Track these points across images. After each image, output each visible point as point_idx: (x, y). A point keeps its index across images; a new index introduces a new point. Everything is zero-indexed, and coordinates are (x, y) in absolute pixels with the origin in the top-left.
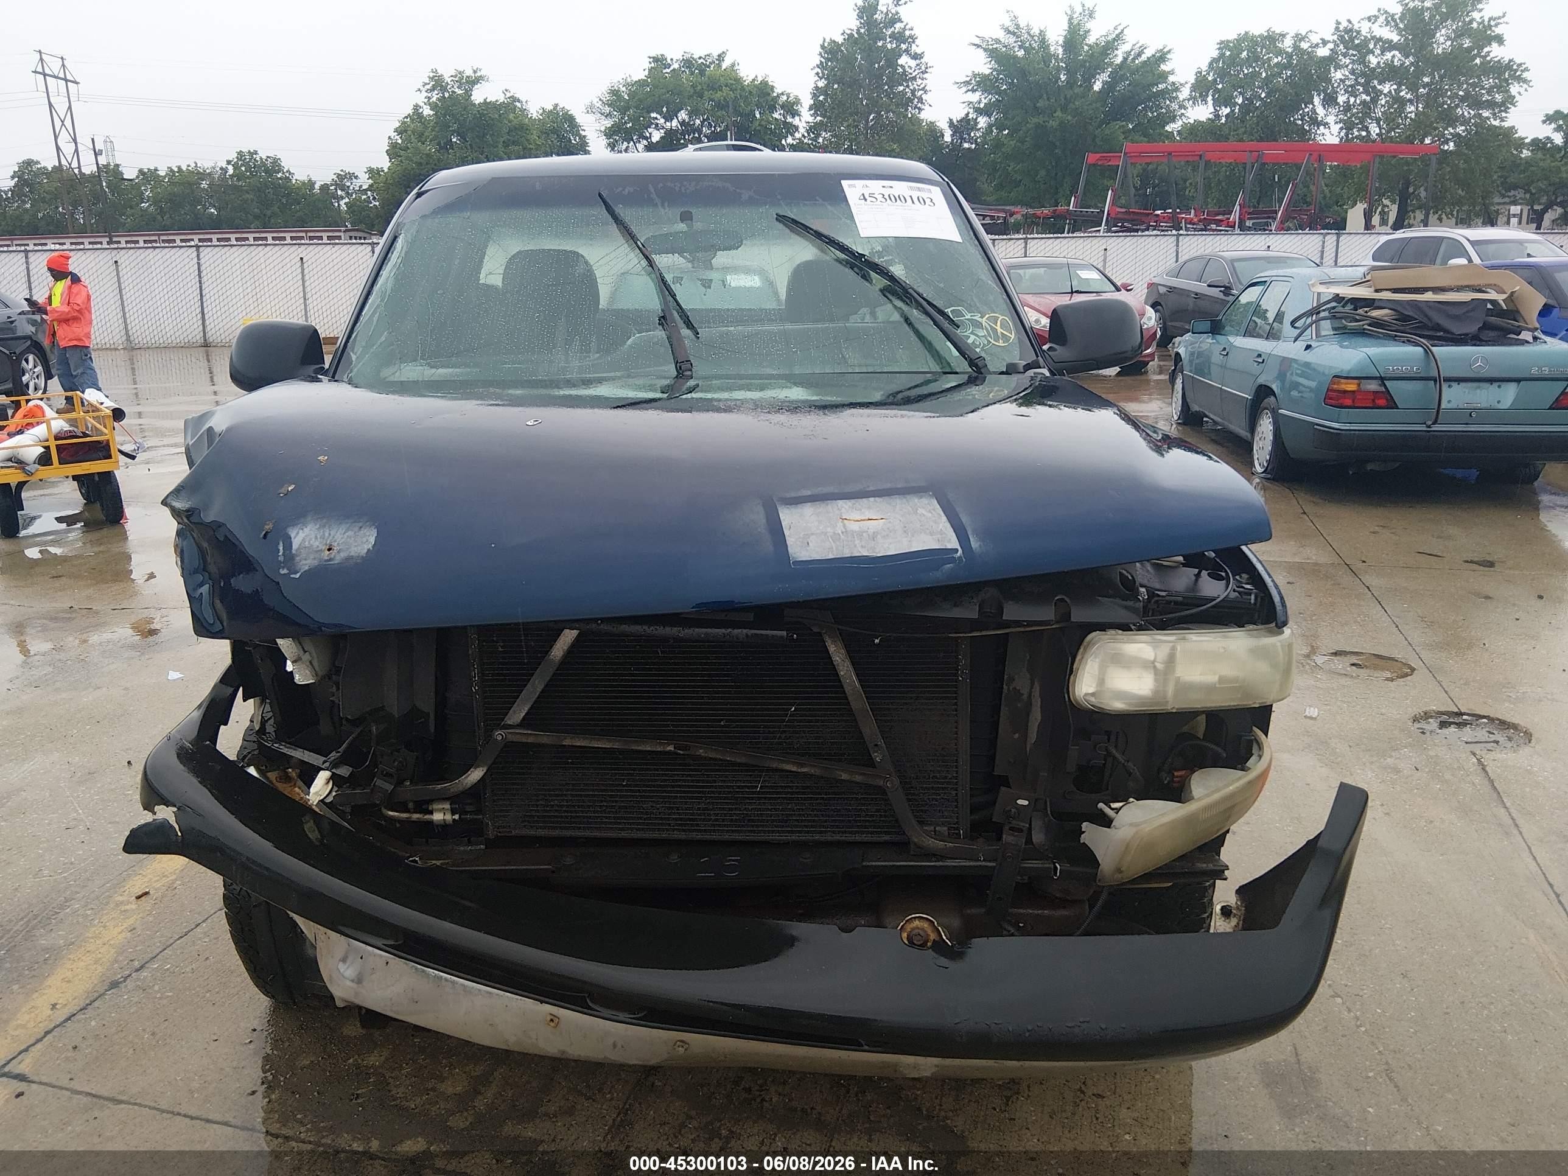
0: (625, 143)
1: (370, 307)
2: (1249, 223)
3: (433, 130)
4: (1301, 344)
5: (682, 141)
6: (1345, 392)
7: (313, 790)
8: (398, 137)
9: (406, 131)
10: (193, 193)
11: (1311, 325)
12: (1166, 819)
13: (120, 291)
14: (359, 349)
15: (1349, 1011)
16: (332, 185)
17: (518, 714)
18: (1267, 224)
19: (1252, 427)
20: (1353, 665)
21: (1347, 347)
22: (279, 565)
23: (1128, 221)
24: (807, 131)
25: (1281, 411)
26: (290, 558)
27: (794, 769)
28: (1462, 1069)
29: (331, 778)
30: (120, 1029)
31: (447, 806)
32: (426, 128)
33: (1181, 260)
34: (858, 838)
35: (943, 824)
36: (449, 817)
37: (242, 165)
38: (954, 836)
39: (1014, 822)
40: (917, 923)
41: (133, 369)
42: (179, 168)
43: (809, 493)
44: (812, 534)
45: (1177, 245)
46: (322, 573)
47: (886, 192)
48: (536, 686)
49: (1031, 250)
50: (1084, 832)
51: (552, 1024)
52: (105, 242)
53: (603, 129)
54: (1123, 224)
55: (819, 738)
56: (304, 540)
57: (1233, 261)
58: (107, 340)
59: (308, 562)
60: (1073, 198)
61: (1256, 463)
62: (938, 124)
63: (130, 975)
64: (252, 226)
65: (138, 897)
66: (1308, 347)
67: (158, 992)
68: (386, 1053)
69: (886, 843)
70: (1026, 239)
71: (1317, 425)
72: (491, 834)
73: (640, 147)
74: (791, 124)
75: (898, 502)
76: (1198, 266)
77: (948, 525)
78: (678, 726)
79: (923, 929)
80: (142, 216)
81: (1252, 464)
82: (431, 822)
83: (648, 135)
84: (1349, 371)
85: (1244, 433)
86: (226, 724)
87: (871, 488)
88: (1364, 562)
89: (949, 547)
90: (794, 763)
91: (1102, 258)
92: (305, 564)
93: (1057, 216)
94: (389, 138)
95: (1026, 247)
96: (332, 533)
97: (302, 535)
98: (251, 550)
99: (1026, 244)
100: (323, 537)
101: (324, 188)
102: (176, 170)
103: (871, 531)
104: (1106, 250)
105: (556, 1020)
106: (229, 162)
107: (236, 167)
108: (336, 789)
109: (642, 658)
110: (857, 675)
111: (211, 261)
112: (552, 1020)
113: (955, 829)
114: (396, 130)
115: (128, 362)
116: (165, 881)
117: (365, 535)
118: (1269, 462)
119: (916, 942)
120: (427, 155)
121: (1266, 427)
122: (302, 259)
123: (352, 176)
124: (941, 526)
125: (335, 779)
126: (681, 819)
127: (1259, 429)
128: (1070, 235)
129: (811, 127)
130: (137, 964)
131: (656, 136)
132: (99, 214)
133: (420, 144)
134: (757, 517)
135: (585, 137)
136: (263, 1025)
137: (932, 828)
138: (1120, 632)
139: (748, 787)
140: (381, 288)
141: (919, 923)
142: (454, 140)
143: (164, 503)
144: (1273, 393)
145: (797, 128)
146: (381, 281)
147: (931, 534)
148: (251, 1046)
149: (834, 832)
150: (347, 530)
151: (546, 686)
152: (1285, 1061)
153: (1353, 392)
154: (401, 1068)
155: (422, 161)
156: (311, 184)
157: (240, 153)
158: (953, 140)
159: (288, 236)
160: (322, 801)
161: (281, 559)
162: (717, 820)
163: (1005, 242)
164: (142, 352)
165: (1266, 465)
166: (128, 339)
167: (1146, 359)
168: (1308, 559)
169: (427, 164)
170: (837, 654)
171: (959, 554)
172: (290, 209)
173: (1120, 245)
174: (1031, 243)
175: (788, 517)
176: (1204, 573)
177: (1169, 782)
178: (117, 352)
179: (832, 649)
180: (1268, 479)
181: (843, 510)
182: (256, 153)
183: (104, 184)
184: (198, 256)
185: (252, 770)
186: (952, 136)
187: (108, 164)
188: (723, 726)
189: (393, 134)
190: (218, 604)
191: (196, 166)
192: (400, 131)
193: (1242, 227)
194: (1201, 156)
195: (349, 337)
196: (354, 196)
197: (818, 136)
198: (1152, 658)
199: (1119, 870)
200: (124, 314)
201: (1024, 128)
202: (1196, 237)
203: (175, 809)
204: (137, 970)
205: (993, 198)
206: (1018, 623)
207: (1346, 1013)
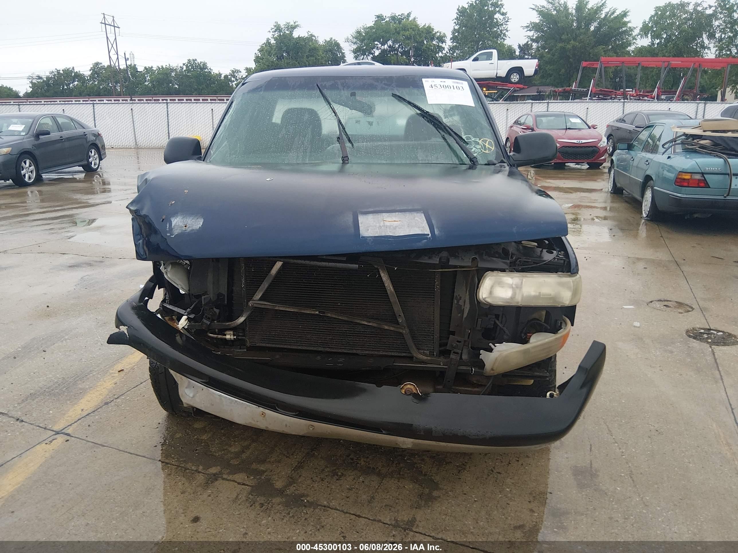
0: (362, 56)
1: (220, 132)
2: (663, 97)
3: (275, 50)
4: (666, 156)
5: (389, 55)
6: (684, 179)
7: (180, 323)
8: (259, 53)
9: (263, 50)
10: (168, 78)
11: (671, 146)
12: (514, 350)
13: (133, 122)
14: (214, 149)
15: (620, 449)
16: (229, 75)
17: (258, 295)
18: (673, 97)
19: (643, 195)
20: (664, 306)
21: (688, 158)
22: (167, 232)
23: (601, 94)
24: (449, 50)
25: (655, 188)
26: (171, 229)
27: (366, 324)
28: (665, 476)
29: (187, 319)
30: (107, 420)
31: (232, 333)
32: (272, 49)
33: (625, 114)
34: (393, 354)
35: (427, 350)
36: (232, 337)
37: (190, 66)
38: (431, 354)
39: (455, 350)
40: (409, 386)
41: (138, 157)
42: (162, 67)
43: (372, 210)
44: (371, 226)
45: (624, 107)
46: (182, 235)
47: (442, 84)
48: (265, 285)
49: (551, 108)
50: (481, 354)
51: (262, 416)
52: (129, 100)
53: (352, 49)
54: (599, 96)
55: (378, 312)
56: (176, 223)
57: (648, 115)
58: (127, 144)
59: (177, 231)
60: (574, 83)
61: (643, 212)
62: (513, 46)
63: (113, 400)
64: (194, 94)
65: (119, 371)
66: (669, 157)
67: (123, 407)
68: (209, 435)
69: (404, 357)
70: (548, 103)
71: (671, 194)
72: (248, 344)
73: (369, 58)
74: (441, 47)
75: (408, 214)
76: (632, 117)
77: (427, 224)
78: (321, 304)
79: (411, 389)
80: (145, 88)
81: (642, 213)
82: (225, 339)
83: (373, 52)
84: (687, 169)
85: (639, 198)
86: (152, 298)
87: (398, 209)
88: (684, 260)
89: (426, 233)
90: (367, 321)
91: (586, 112)
92: (176, 232)
93: (565, 91)
94: (255, 53)
95: (548, 107)
96: (187, 220)
97: (176, 220)
98: (157, 226)
99: (548, 105)
100: (183, 222)
101: (226, 77)
102: (161, 67)
103: (394, 226)
104: (588, 108)
105: (264, 414)
106: (184, 64)
107: (187, 66)
108: (189, 323)
109: (308, 276)
110: (393, 287)
111: (173, 109)
112: (262, 414)
113: (432, 352)
114: (258, 50)
115: (136, 154)
116: (130, 366)
117: (199, 222)
118: (649, 212)
119: (408, 393)
120: (272, 62)
121: (648, 194)
122: (212, 109)
123: (239, 71)
124: (423, 225)
125: (189, 319)
126: (322, 343)
127: (645, 196)
128: (572, 101)
129: (451, 48)
130: (116, 397)
131: (377, 53)
132: (127, 87)
133: (269, 56)
134: (349, 219)
135: (344, 53)
136: (163, 422)
137: (423, 351)
138: (500, 272)
139: (349, 331)
140: (225, 124)
141: (410, 386)
142: (284, 55)
143: (127, 207)
144: (652, 179)
145: (444, 48)
146: (225, 120)
147: (419, 228)
148: (157, 429)
149: (383, 351)
150: (193, 219)
151: (269, 286)
152: (585, 466)
153: (689, 179)
154: (215, 441)
155: (269, 65)
156: (220, 75)
157: (189, 60)
158: (520, 54)
159: (209, 98)
160: (183, 327)
161: (168, 230)
162: (336, 344)
163: (538, 104)
164: (142, 150)
165: (647, 213)
166: (136, 144)
167: (602, 162)
168: (657, 257)
169: (272, 66)
170: (385, 277)
171: (429, 236)
172: (211, 86)
173: (595, 106)
174: (550, 105)
175: (362, 219)
176: (545, 251)
177: (525, 338)
178: (131, 150)
179: (382, 275)
180: (648, 220)
181: (385, 217)
182: (196, 60)
183: (129, 73)
184: (167, 107)
185: (159, 316)
186: (520, 52)
187: (131, 65)
188: (339, 305)
189: (257, 52)
190: (145, 248)
191: (170, 66)
192: (260, 50)
193: (658, 99)
194: (639, 63)
195: (211, 144)
196: (239, 81)
197: (454, 52)
198: (511, 283)
199: (492, 369)
200: (135, 132)
201: (554, 49)
202: (633, 103)
203: (127, 327)
204: (116, 399)
205: (538, 82)
206: (456, 267)
207: (618, 450)
